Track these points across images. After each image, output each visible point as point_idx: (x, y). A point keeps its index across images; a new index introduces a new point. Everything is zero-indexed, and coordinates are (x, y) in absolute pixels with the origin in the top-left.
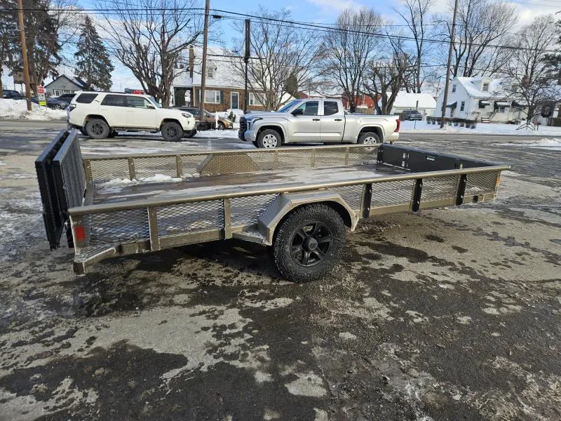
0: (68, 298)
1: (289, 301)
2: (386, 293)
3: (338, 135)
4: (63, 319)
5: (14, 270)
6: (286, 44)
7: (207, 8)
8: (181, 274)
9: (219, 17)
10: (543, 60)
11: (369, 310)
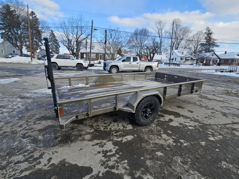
0: (40, 137)
1: (132, 137)
2: (169, 132)
3: (138, 68)
4: (38, 148)
5: (19, 124)
6: (118, 38)
7: (92, 27)
8: (87, 125)
9: (96, 29)
10: (200, 45)
11: (165, 140)
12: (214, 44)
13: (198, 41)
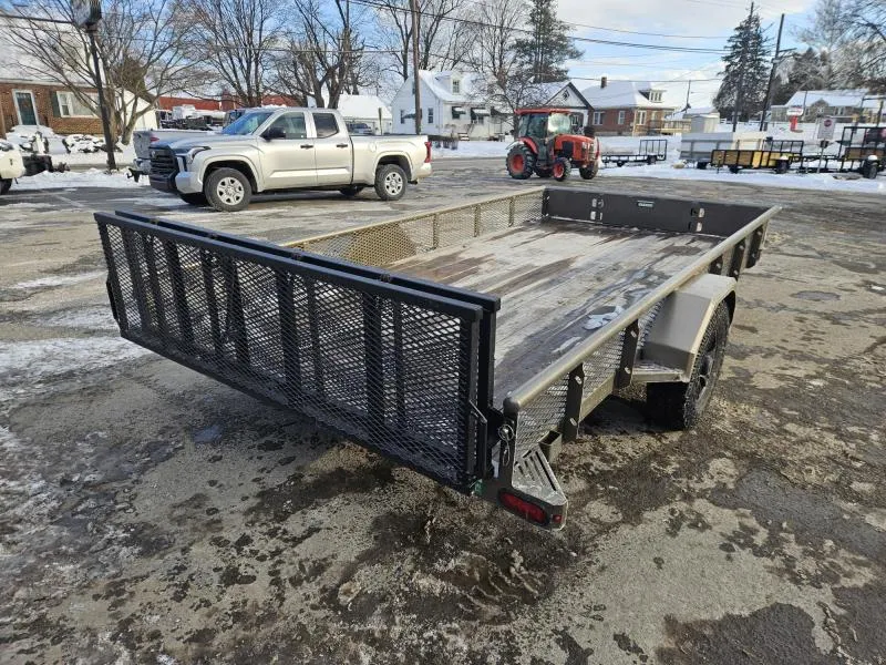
3: (344, 171)
12: (563, 47)
13: (501, 27)
